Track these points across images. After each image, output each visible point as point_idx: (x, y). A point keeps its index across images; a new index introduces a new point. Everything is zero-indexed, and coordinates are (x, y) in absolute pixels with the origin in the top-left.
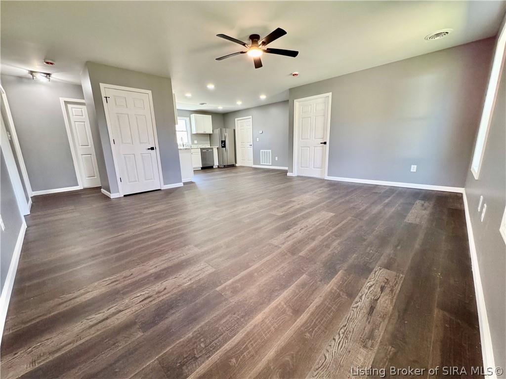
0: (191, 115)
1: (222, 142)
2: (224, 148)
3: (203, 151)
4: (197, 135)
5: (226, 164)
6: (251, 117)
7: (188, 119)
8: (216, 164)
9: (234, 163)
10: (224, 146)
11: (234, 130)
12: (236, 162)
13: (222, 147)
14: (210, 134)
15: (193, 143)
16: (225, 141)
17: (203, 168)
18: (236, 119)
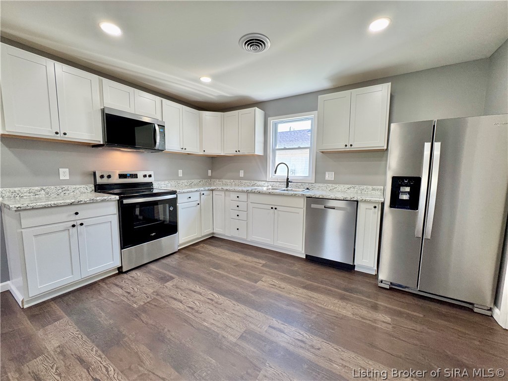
7: (314, 115)
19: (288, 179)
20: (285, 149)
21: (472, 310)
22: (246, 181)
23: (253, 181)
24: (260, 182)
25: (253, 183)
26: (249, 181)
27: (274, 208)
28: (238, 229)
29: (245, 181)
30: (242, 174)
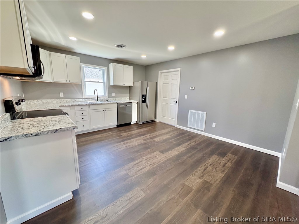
0: (110, 64)
1: (143, 96)
2: (145, 104)
3: (120, 106)
4: (115, 87)
5: (145, 120)
6: (179, 69)
7: (105, 69)
8: (134, 120)
9: (154, 119)
10: (144, 101)
11: (157, 84)
12: (155, 118)
13: (143, 102)
14: (130, 86)
15: (110, 95)
16: (146, 95)
17: (118, 126)
18: (160, 72)
19: (97, 97)
20: (91, 82)
21: (153, 122)
22: (68, 99)
23: (73, 99)
24: (79, 99)
25: (73, 100)
26: (70, 99)
27: (105, 110)
28: (83, 126)
29: (66, 99)
30: (62, 95)
